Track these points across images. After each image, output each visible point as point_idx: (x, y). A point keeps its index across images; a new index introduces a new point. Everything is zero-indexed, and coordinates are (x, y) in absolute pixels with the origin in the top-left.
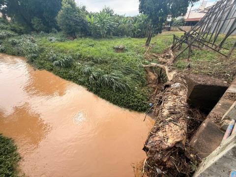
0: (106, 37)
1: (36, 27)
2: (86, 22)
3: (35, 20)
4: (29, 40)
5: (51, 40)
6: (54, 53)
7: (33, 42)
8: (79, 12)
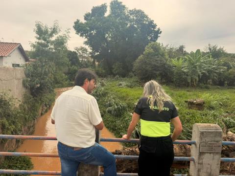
0: (198, 85)
1: (115, 71)
2: (170, 66)
3: (117, 64)
4: (100, 83)
5: (121, 85)
6: (114, 98)
7: (103, 85)
8: (163, 55)
